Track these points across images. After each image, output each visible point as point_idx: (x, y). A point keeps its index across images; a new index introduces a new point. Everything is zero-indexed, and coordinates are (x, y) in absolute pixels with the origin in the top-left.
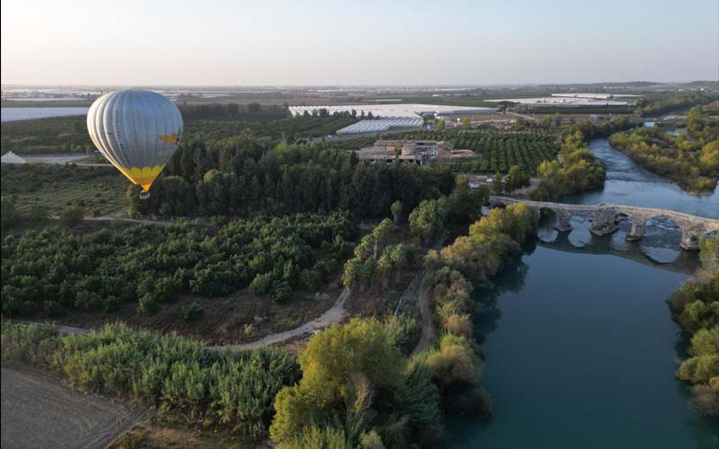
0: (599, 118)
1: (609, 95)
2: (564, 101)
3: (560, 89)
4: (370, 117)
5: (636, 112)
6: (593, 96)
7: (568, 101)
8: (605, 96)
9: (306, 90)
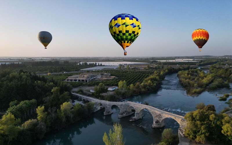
0: (180, 66)
1: (193, 59)
2: (175, 61)
3: (179, 58)
4: (101, 65)
5: (197, 64)
6: (185, 59)
7: (176, 61)
8: (192, 60)
9: (98, 58)
